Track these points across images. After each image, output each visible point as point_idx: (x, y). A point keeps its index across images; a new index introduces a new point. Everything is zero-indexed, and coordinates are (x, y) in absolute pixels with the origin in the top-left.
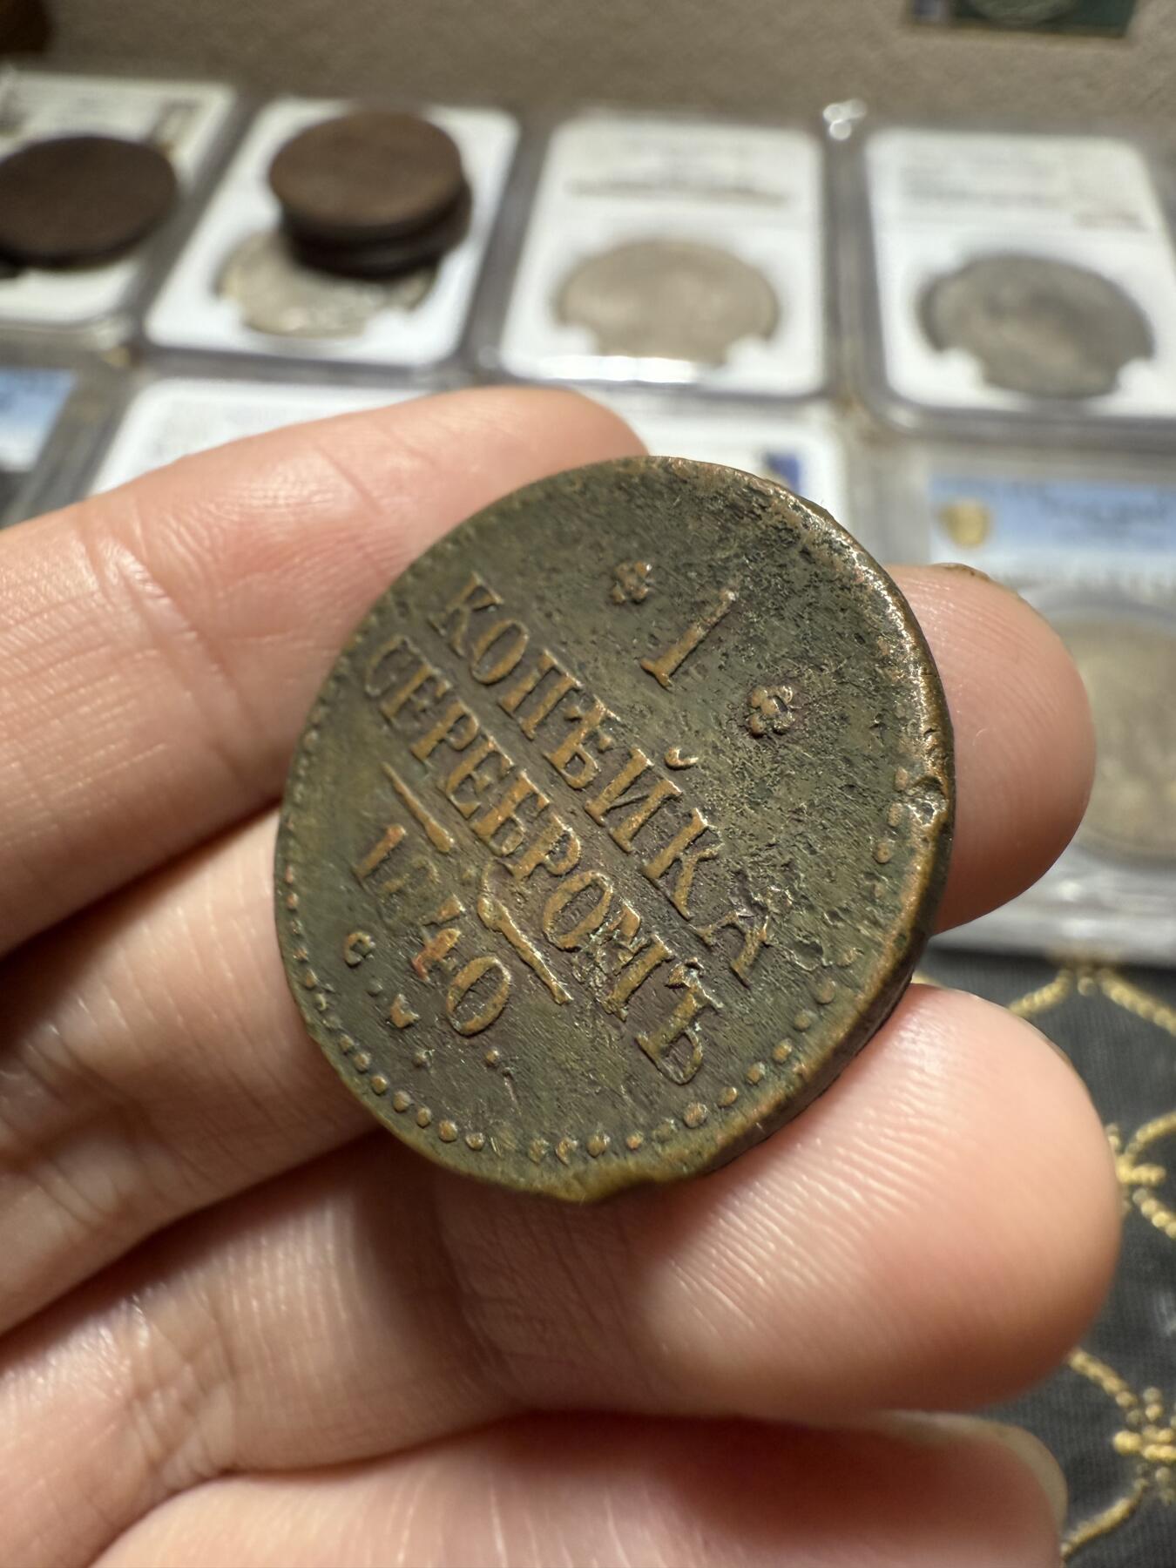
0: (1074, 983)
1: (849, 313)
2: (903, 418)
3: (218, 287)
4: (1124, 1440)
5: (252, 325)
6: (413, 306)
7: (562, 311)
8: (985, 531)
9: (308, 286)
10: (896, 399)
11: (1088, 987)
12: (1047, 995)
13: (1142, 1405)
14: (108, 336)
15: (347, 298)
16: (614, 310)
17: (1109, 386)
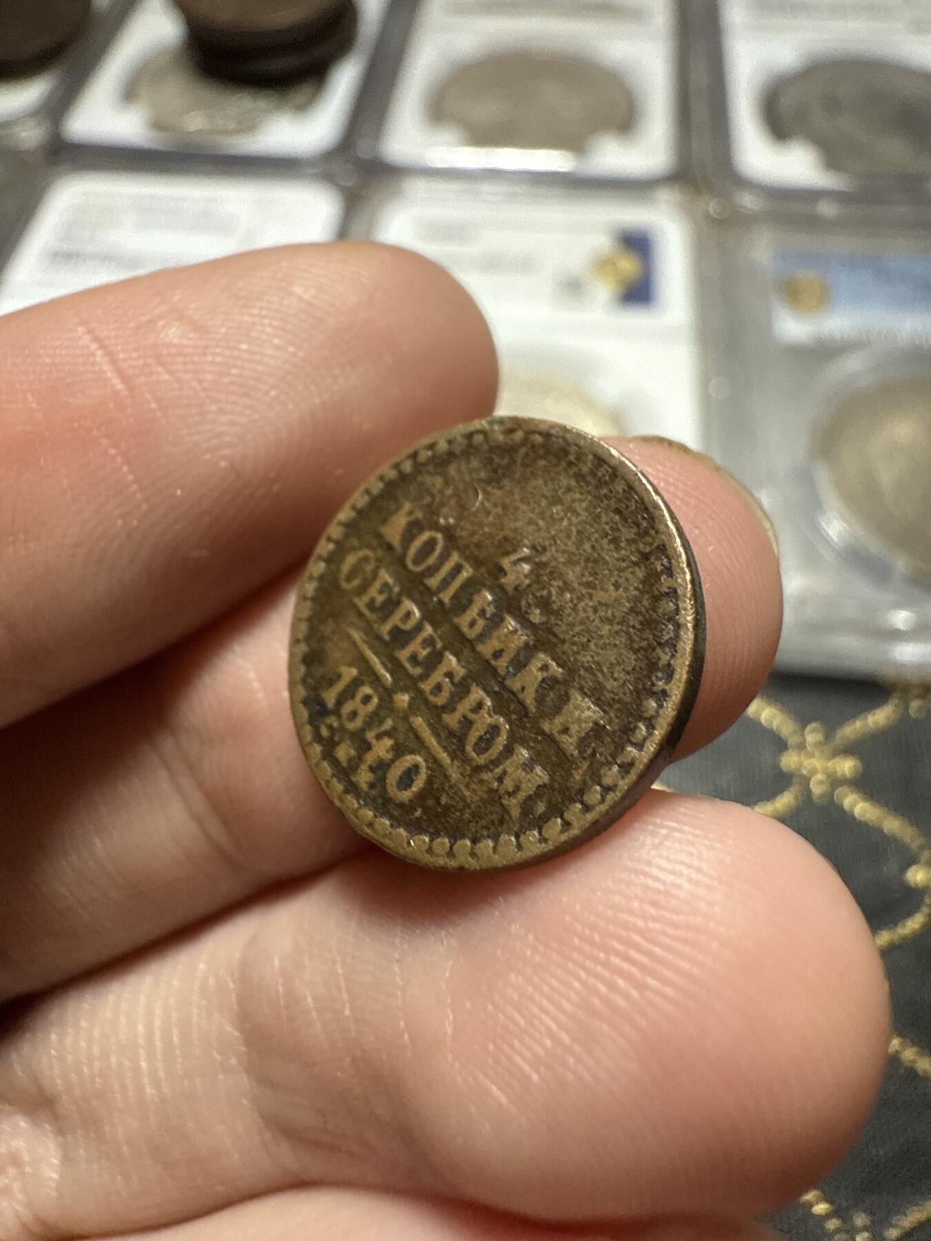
0: (907, 707)
1: (700, 109)
2: (749, 201)
3: (129, 93)
5: (158, 125)
6: (303, 108)
7: (437, 113)
8: (823, 299)
9: (208, 94)
10: (742, 182)
11: (919, 710)
12: (880, 717)
14: (31, 136)
15: (242, 103)
16: (487, 111)
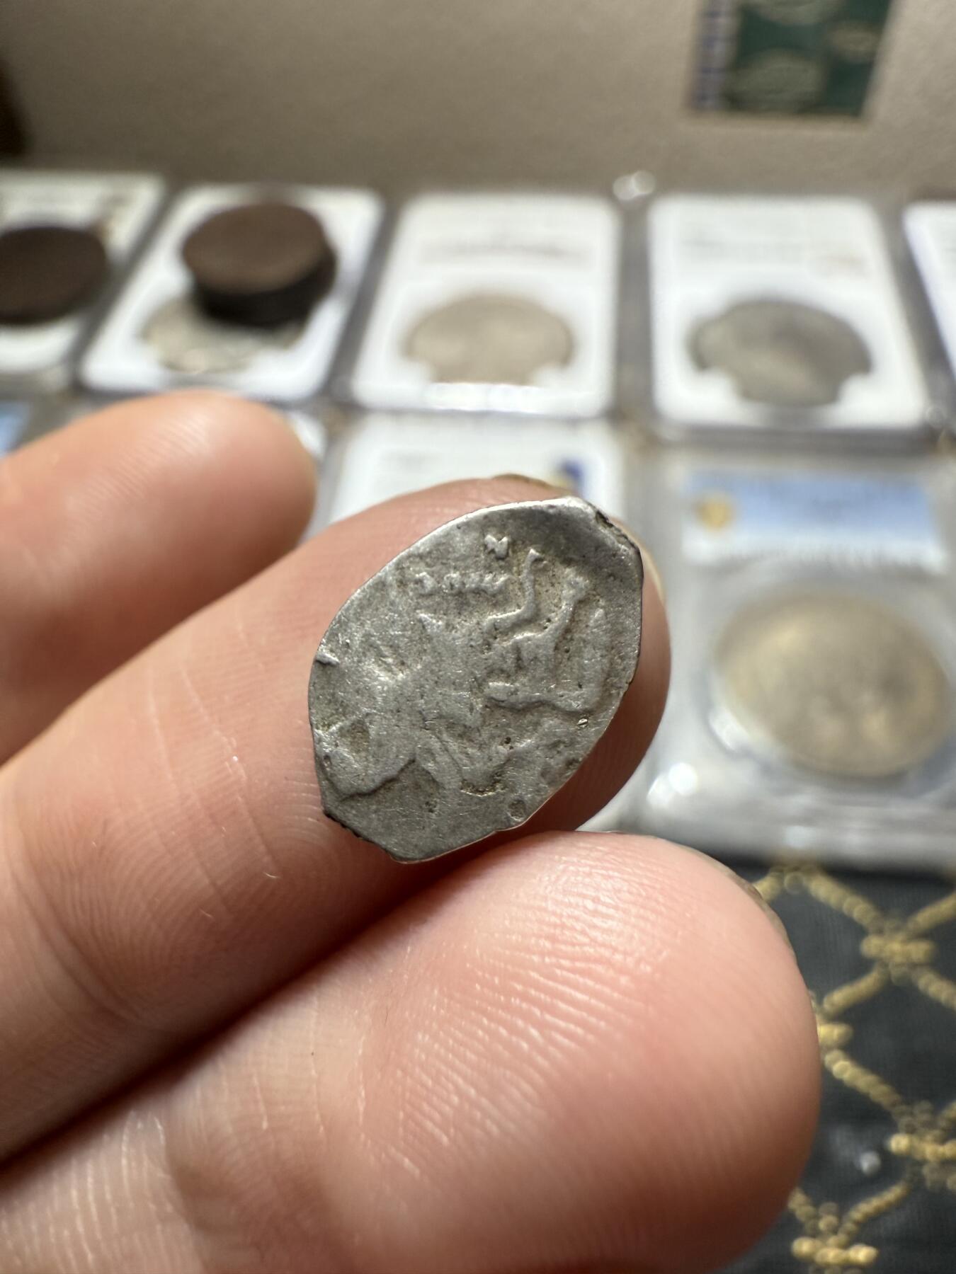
0: (782, 881)
4: (803, 1246)
7: (409, 348)
8: (727, 516)
11: (792, 884)
13: (817, 1217)
17: (833, 396)
